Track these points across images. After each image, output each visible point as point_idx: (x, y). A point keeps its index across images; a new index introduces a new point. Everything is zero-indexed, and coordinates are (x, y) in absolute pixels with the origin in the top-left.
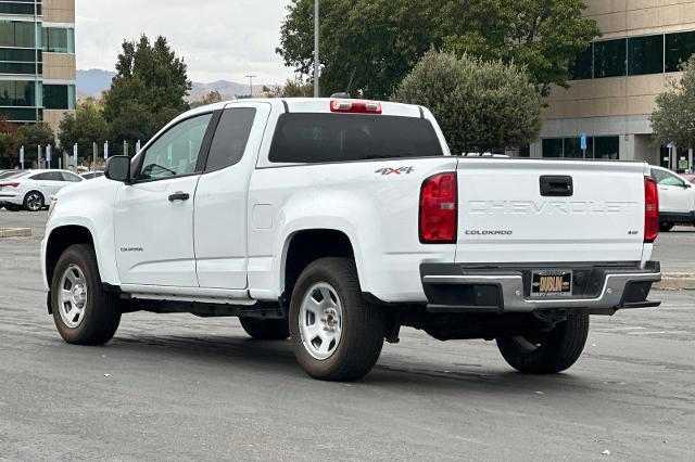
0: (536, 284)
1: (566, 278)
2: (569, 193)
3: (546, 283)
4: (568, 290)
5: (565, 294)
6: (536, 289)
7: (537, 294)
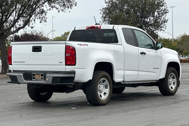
0: (34, 77)
1: (42, 75)
2: (40, 51)
3: (36, 77)
4: (43, 79)
5: (42, 80)
6: (34, 78)
7: (34, 80)
